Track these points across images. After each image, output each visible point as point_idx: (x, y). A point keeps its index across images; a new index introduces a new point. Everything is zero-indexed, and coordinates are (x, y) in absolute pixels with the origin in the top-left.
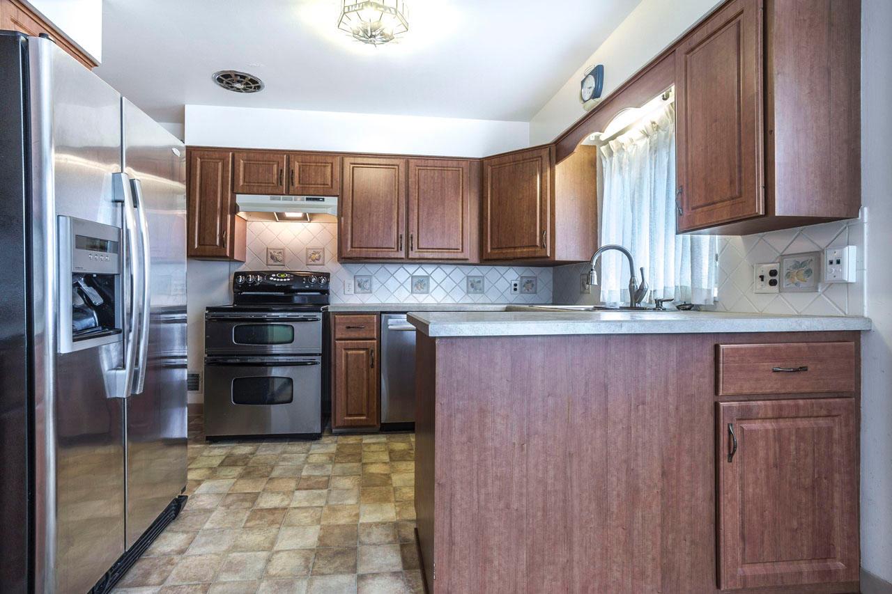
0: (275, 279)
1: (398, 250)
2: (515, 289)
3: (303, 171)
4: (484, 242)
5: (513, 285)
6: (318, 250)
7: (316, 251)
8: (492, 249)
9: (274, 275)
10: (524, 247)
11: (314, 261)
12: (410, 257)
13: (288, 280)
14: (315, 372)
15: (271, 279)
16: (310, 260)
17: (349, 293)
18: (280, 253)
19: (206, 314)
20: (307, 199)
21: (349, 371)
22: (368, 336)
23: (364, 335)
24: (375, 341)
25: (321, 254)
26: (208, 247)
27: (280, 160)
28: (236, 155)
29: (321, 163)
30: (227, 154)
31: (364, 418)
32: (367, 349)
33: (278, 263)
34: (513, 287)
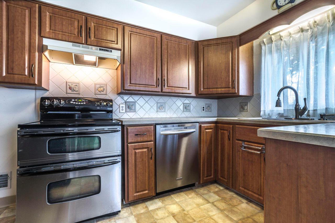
0: (74, 103)
1: (157, 87)
2: (203, 110)
3: (97, 30)
4: (199, 85)
5: (202, 108)
6: (103, 85)
7: (101, 86)
8: (204, 88)
9: (73, 100)
10: (222, 88)
11: (100, 92)
12: (163, 91)
13: (85, 103)
14: (117, 169)
15: (72, 102)
16: (98, 91)
17: (123, 112)
18: (76, 85)
19: (18, 131)
20: (100, 49)
21: (137, 163)
22: (149, 140)
23: (146, 139)
24: (153, 142)
25: (105, 88)
26: (16, 76)
27: (80, 19)
28: (42, 7)
29: (110, 27)
30: (34, 4)
31: (147, 192)
32: (147, 148)
33: (75, 92)
34: (202, 109)
